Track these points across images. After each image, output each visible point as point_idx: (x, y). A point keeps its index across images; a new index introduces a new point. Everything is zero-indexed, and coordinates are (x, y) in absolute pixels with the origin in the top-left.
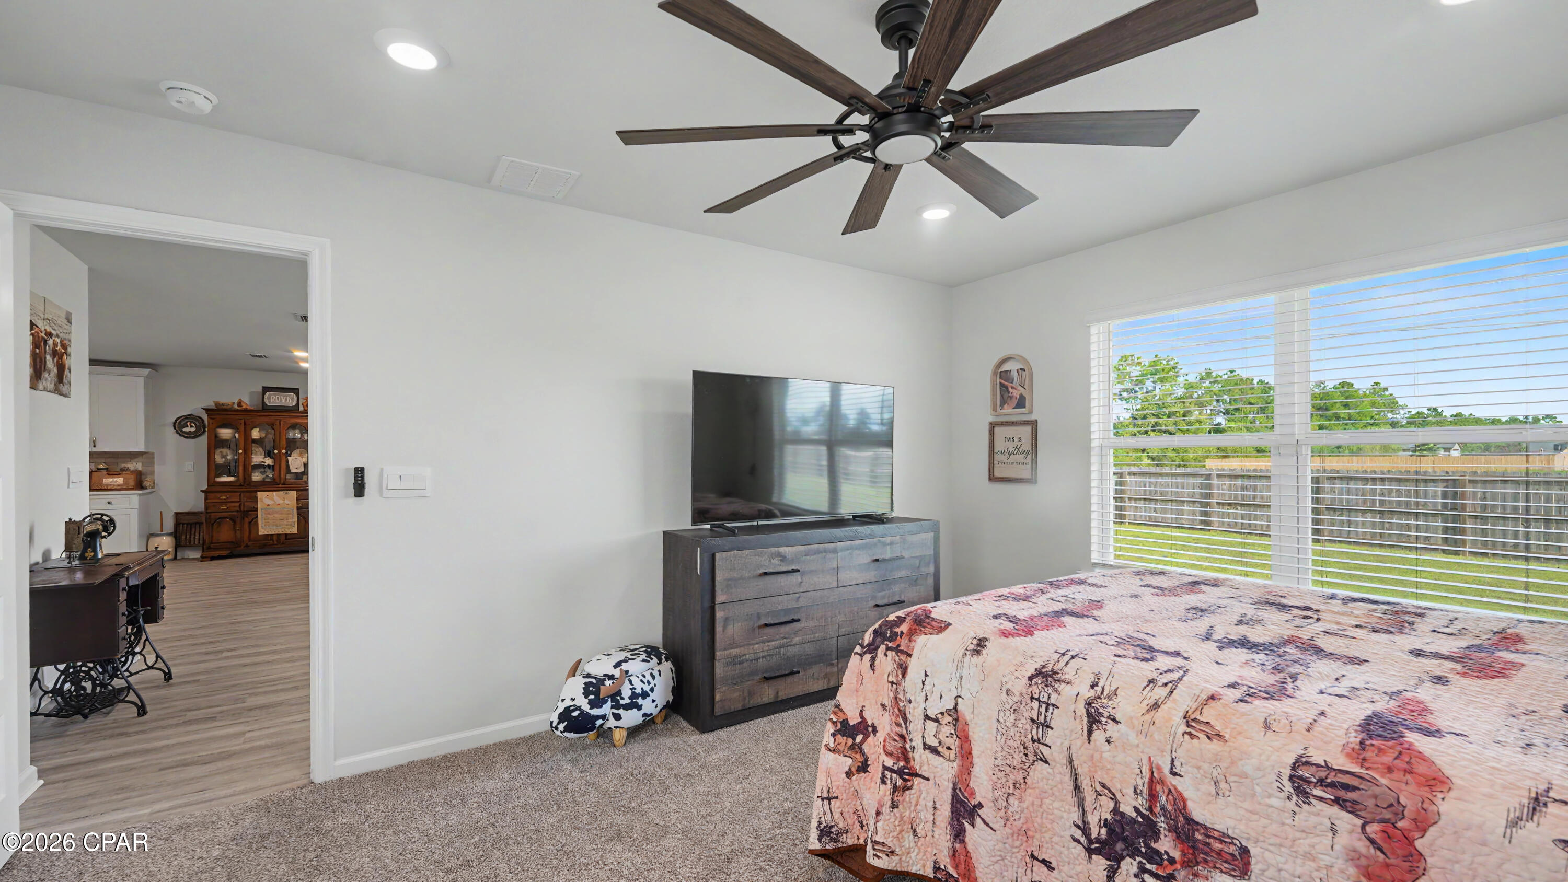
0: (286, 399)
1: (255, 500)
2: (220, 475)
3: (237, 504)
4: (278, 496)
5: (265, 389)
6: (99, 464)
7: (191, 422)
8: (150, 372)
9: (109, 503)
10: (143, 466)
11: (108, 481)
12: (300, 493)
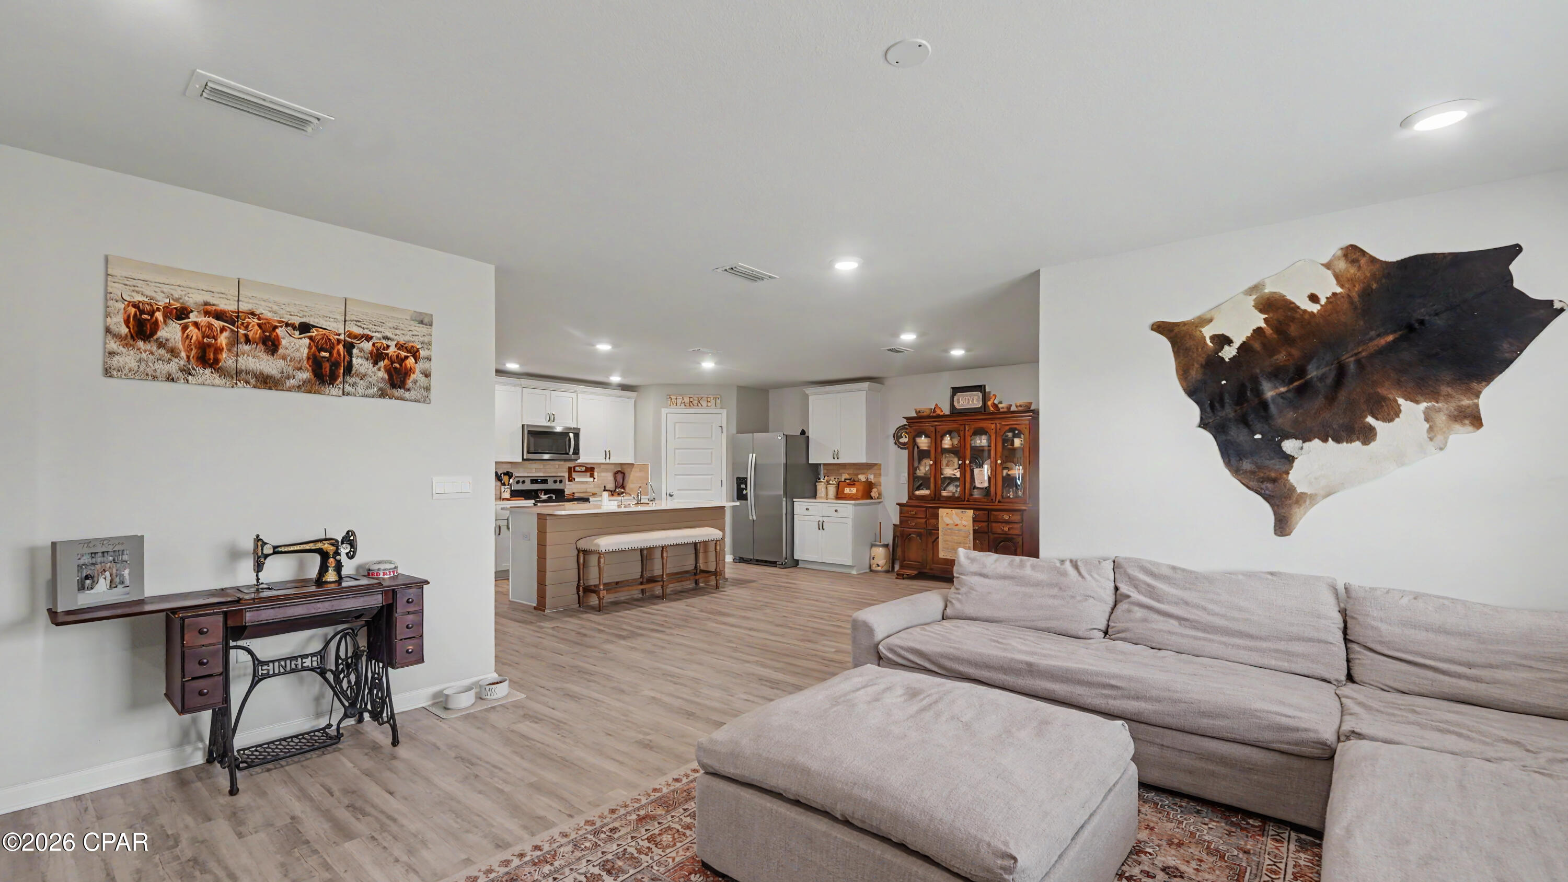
0: (973, 400)
1: (936, 516)
2: (918, 488)
3: (923, 521)
4: (957, 514)
5: (956, 391)
6: (841, 475)
7: (906, 433)
8: (869, 385)
9: (836, 511)
10: (874, 477)
11: (847, 490)
12: (978, 513)
